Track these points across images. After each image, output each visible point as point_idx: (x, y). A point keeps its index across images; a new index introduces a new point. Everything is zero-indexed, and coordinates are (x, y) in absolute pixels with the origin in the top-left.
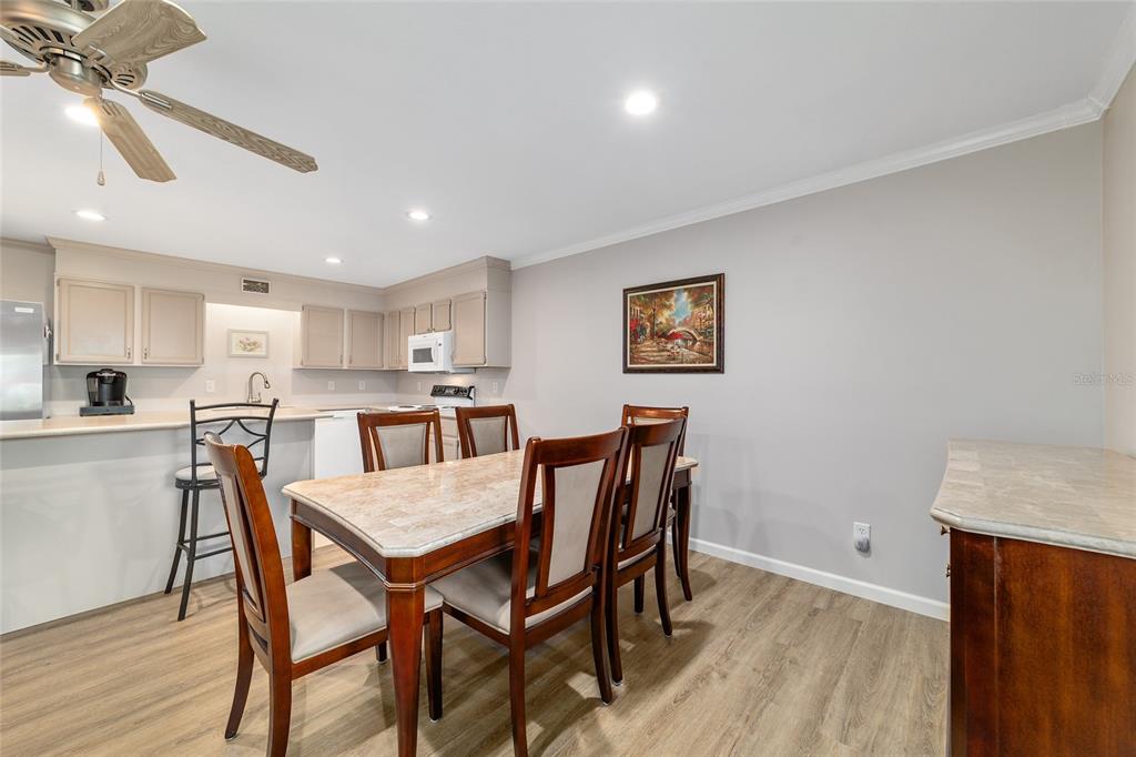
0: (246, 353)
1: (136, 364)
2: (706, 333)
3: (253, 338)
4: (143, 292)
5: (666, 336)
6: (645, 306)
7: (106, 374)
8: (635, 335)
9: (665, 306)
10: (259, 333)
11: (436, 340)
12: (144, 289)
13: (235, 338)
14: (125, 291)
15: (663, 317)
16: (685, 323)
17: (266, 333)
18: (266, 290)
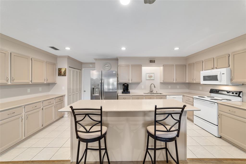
0: (150, 79)
1: (130, 82)
3: (151, 75)
4: (131, 66)
7: (126, 85)
11: (220, 72)
12: (131, 65)
13: (148, 75)
14: (128, 66)
17: (154, 73)
18: (154, 62)
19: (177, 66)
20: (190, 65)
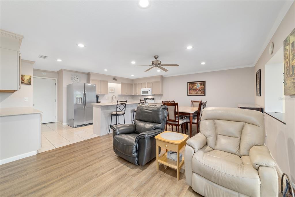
0: (112, 92)
1: (100, 94)
2: (203, 90)
5: (195, 90)
6: (192, 85)
8: (190, 89)
9: (195, 85)
10: (113, 88)
11: (148, 89)
13: (110, 89)
14: (99, 81)
15: (195, 87)
16: (199, 88)
17: (114, 88)
18: (116, 80)
19: (128, 84)
20: (135, 84)
